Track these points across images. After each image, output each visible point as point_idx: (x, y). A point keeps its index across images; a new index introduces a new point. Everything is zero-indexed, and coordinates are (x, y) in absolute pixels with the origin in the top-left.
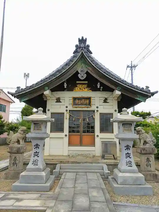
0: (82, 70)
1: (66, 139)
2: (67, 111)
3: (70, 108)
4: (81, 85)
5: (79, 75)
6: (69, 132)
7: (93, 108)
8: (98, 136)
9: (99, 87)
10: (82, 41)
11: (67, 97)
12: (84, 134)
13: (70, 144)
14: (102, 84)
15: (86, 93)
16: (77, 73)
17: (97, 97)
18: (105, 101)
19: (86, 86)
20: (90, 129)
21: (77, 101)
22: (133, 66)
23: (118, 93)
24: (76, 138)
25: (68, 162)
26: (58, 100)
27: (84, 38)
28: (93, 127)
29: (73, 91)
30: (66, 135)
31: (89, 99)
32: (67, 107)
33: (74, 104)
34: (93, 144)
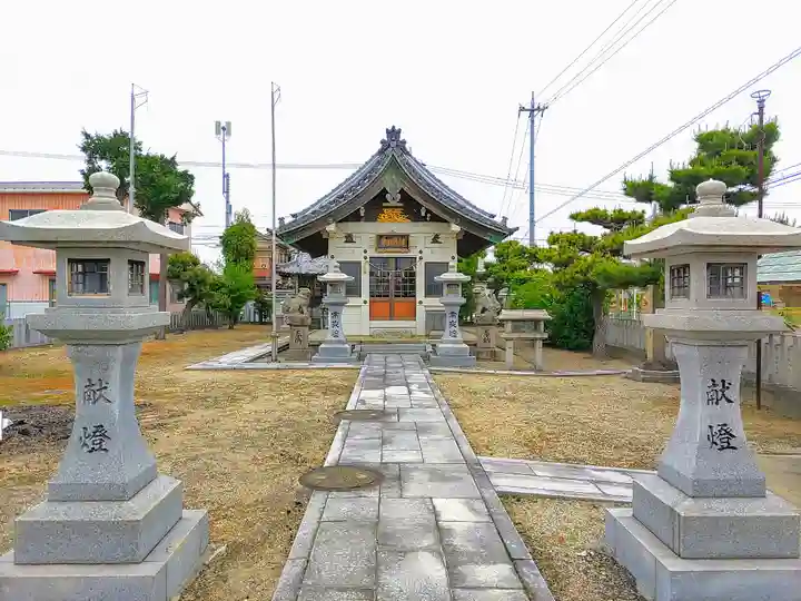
0: (392, 184)
1: (366, 308)
2: (365, 258)
3: (372, 253)
4: (390, 210)
5: (388, 196)
6: (371, 296)
7: (413, 253)
8: (421, 302)
9: (423, 214)
10: (393, 133)
11: (366, 232)
12: (398, 299)
13: (372, 317)
14: (428, 211)
15: (401, 225)
16: (384, 192)
17: (420, 233)
18: (436, 239)
19: (399, 211)
20: (407, 289)
21: (384, 241)
22: (536, 107)
23: (456, 228)
24: (383, 305)
25: (372, 342)
26: (349, 239)
27: (397, 128)
28: (413, 288)
29: (375, 220)
30: (365, 302)
31: (406, 237)
32: (365, 252)
33: (379, 246)
34: (413, 316)
